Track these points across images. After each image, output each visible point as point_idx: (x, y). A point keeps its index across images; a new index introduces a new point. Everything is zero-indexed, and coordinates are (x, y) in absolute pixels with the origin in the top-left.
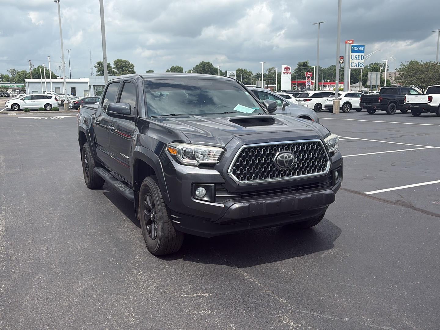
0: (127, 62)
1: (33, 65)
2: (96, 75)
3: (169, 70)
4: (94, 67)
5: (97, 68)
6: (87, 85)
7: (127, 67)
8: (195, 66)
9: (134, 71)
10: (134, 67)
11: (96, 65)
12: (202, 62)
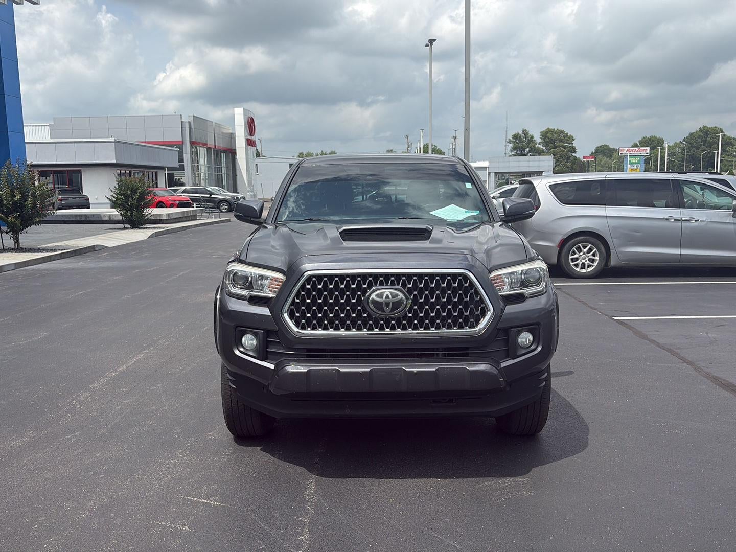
0: (562, 132)
1: (411, 144)
2: (510, 156)
3: (636, 144)
4: (508, 142)
5: (511, 145)
6: (485, 172)
7: (561, 141)
8: (688, 135)
9: (573, 147)
10: (574, 140)
11: (511, 139)
12: (702, 126)
